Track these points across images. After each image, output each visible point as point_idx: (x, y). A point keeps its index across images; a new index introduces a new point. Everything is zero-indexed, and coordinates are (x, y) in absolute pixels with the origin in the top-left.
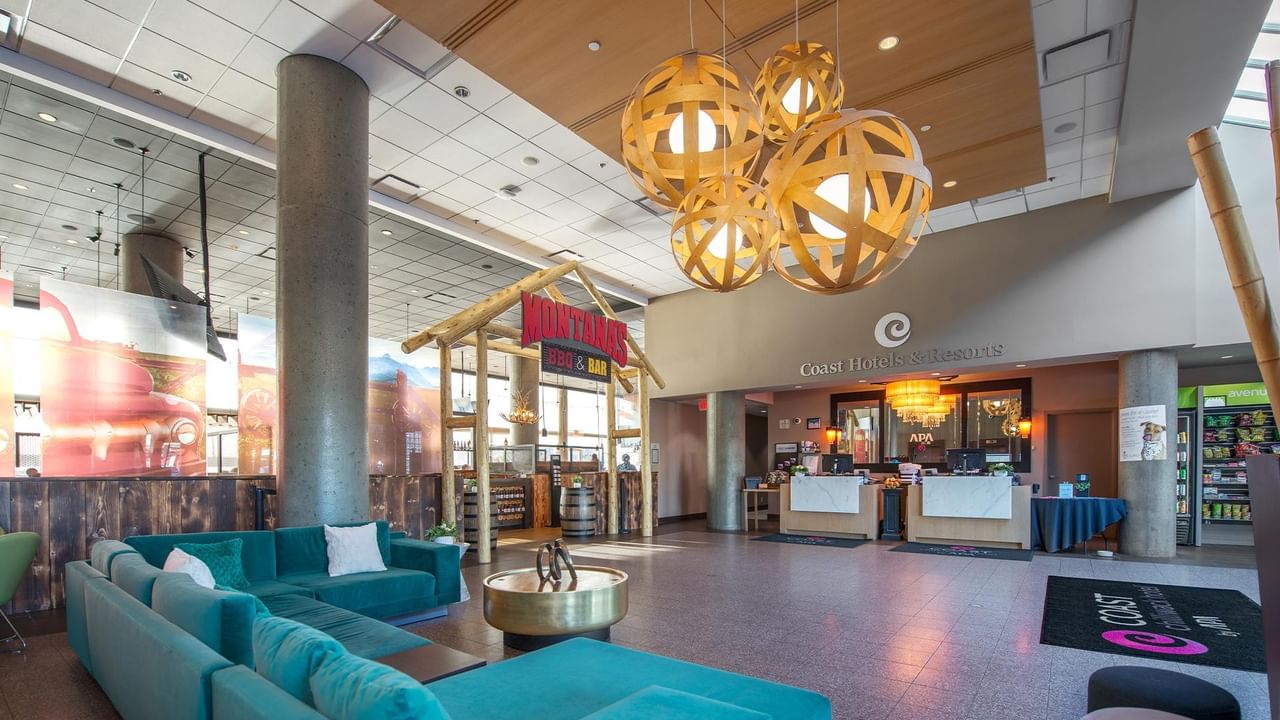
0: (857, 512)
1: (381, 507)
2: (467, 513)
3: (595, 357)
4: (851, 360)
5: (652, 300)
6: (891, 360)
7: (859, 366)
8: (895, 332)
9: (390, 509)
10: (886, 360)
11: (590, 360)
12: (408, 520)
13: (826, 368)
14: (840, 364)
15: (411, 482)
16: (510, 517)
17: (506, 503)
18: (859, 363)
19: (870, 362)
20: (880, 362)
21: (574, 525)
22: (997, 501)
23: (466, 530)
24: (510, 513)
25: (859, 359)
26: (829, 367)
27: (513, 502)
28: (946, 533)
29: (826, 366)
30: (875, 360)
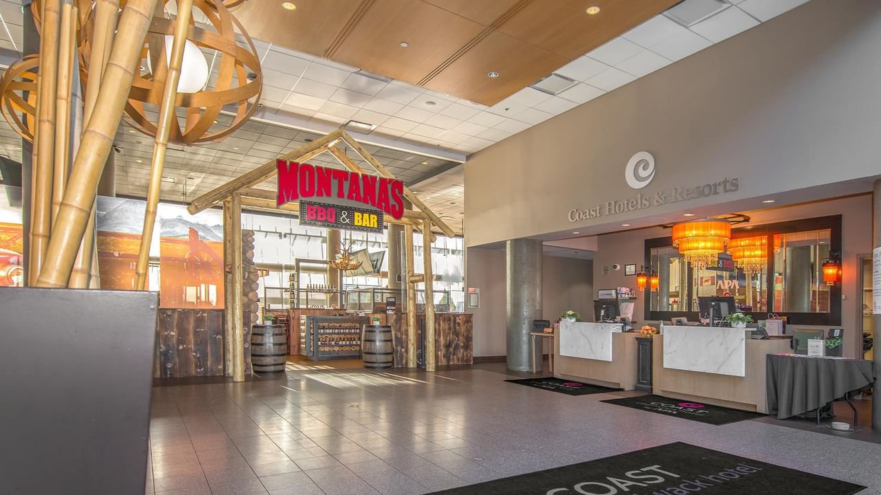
0: (611, 360)
1: (172, 333)
2: (254, 342)
3: (363, 212)
4: (607, 204)
5: (469, 156)
6: (639, 201)
7: (613, 209)
8: (642, 173)
9: (179, 334)
10: (635, 203)
11: (356, 214)
12: (196, 344)
13: (587, 214)
14: (598, 208)
15: (199, 315)
16: (345, 349)
17: (342, 336)
18: (613, 207)
19: (622, 205)
20: (630, 204)
21: (373, 358)
22: (730, 356)
23: (253, 355)
24: (346, 345)
25: (613, 203)
26: (589, 212)
27: (349, 336)
28: (685, 389)
29: (588, 211)
30: (625, 203)
